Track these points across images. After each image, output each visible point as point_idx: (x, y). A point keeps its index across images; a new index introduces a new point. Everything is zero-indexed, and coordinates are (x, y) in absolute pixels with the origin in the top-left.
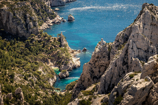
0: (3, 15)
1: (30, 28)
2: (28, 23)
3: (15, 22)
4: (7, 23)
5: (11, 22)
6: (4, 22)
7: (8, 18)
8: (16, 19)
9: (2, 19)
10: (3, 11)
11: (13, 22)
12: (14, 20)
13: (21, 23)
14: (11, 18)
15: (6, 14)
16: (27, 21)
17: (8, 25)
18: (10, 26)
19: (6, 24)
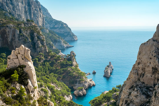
0: (8, 32)
1: (38, 47)
2: (35, 42)
3: (21, 40)
4: (13, 42)
5: (17, 40)
6: (9, 39)
7: (14, 35)
8: (23, 37)
9: (7, 37)
10: (8, 28)
11: (19, 40)
12: (21, 38)
13: (28, 41)
14: (17, 36)
15: (11, 31)
16: (34, 40)
17: (13, 44)
18: (16, 44)
19: (11, 42)
